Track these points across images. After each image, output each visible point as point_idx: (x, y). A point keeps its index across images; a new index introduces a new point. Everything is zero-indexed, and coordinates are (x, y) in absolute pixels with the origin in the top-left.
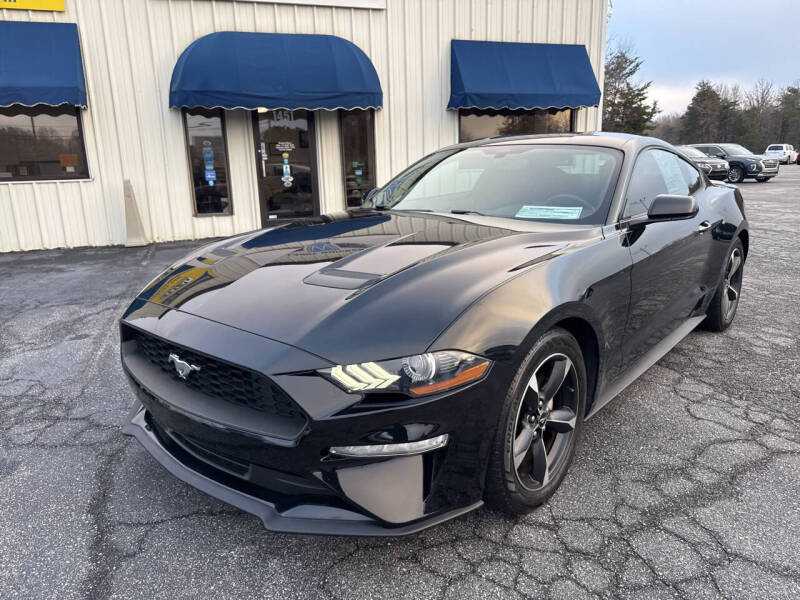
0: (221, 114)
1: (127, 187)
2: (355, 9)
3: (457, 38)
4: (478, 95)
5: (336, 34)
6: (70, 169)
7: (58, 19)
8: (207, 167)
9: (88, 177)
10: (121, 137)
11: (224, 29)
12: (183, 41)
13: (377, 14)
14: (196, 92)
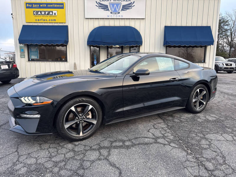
0: (99, 47)
1: (75, 64)
2: (137, 19)
3: (167, 25)
4: (171, 42)
5: (131, 26)
6: (63, 59)
7: (64, 24)
8: (95, 60)
9: (67, 61)
10: (75, 52)
11: (102, 25)
12: (91, 29)
13: (143, 20)
14: (92, 41)
